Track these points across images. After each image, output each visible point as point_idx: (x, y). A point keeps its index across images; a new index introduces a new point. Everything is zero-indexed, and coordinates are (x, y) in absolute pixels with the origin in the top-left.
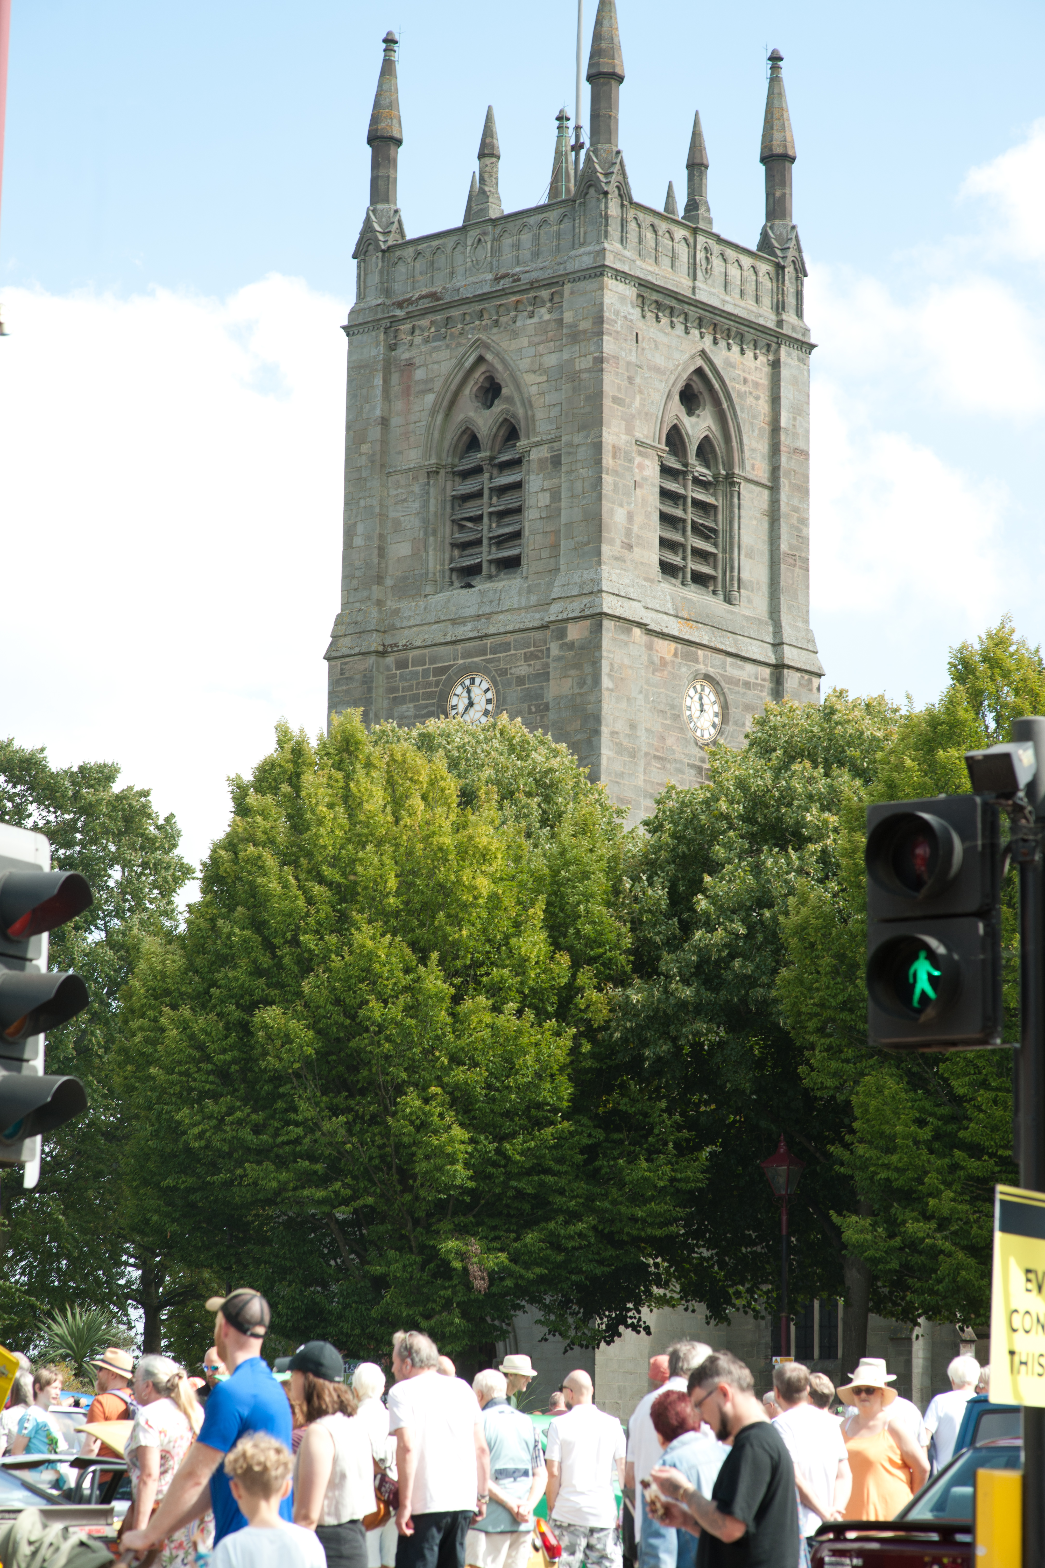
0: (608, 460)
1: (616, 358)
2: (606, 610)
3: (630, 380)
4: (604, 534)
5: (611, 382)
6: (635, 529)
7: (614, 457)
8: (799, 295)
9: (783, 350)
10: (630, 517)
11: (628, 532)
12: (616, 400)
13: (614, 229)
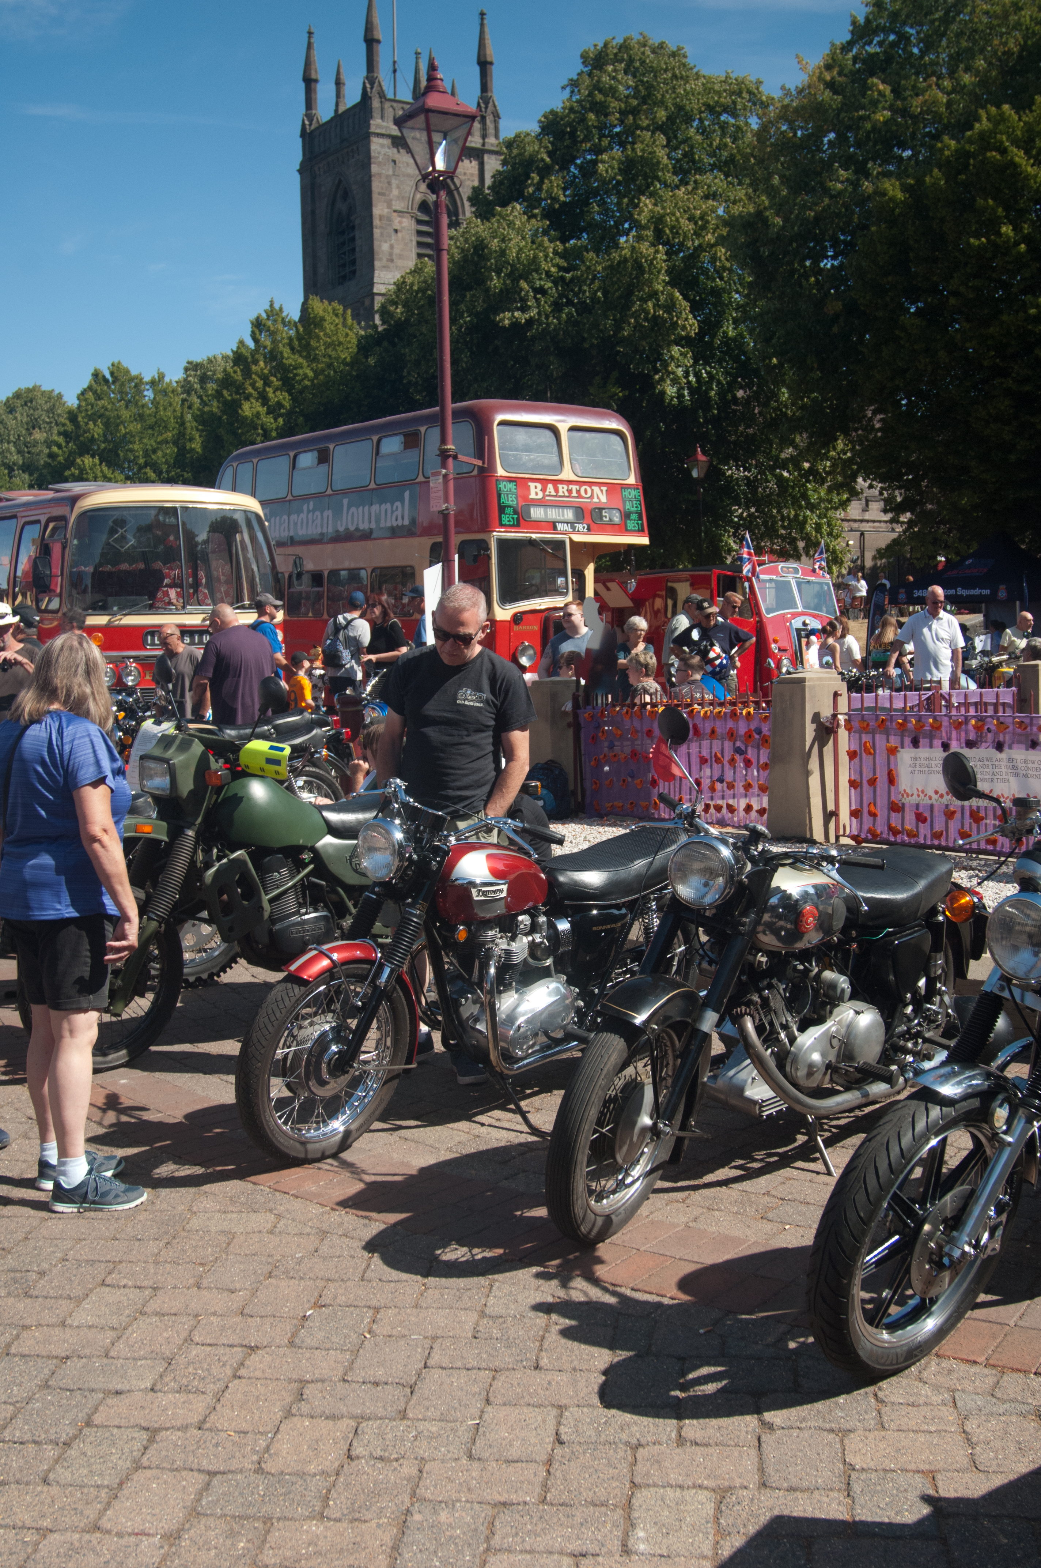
0: (376, 222)
1: (380, 175)
2: (375, 291)
3: (389, 183)
4: (376, 256)
5: (376, 186)
6: (396, 251)
7: (380, 220)
8: (497, 129)
9: (486, 157)
10: (392, 247)
11: (391, 254)
12: (379, 194)
13: (376, 114)
